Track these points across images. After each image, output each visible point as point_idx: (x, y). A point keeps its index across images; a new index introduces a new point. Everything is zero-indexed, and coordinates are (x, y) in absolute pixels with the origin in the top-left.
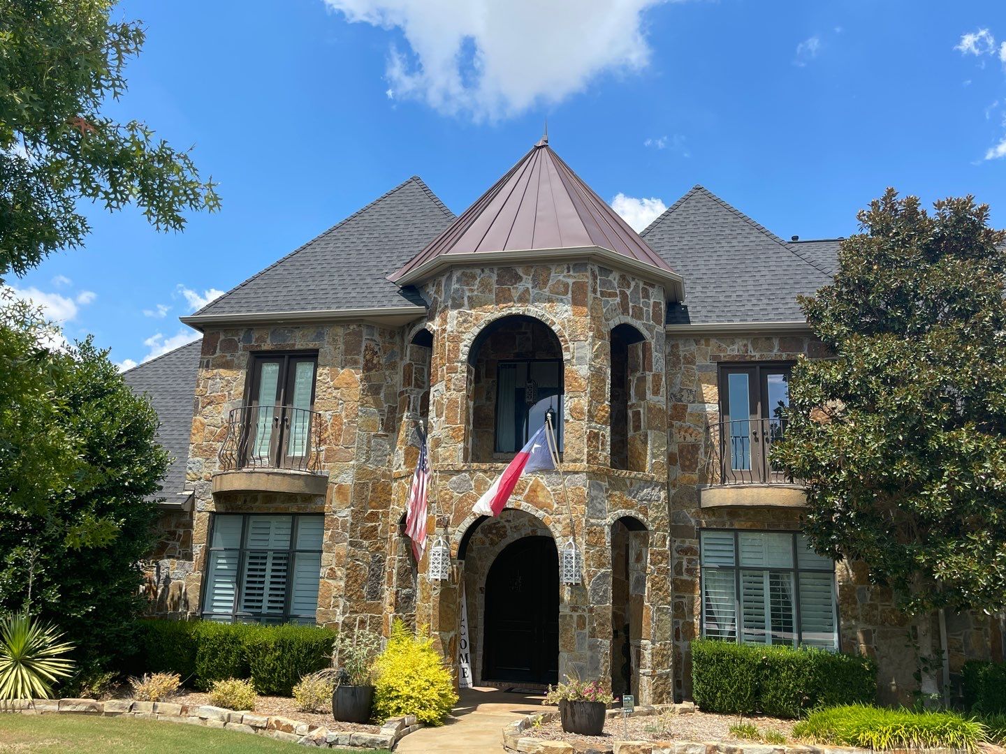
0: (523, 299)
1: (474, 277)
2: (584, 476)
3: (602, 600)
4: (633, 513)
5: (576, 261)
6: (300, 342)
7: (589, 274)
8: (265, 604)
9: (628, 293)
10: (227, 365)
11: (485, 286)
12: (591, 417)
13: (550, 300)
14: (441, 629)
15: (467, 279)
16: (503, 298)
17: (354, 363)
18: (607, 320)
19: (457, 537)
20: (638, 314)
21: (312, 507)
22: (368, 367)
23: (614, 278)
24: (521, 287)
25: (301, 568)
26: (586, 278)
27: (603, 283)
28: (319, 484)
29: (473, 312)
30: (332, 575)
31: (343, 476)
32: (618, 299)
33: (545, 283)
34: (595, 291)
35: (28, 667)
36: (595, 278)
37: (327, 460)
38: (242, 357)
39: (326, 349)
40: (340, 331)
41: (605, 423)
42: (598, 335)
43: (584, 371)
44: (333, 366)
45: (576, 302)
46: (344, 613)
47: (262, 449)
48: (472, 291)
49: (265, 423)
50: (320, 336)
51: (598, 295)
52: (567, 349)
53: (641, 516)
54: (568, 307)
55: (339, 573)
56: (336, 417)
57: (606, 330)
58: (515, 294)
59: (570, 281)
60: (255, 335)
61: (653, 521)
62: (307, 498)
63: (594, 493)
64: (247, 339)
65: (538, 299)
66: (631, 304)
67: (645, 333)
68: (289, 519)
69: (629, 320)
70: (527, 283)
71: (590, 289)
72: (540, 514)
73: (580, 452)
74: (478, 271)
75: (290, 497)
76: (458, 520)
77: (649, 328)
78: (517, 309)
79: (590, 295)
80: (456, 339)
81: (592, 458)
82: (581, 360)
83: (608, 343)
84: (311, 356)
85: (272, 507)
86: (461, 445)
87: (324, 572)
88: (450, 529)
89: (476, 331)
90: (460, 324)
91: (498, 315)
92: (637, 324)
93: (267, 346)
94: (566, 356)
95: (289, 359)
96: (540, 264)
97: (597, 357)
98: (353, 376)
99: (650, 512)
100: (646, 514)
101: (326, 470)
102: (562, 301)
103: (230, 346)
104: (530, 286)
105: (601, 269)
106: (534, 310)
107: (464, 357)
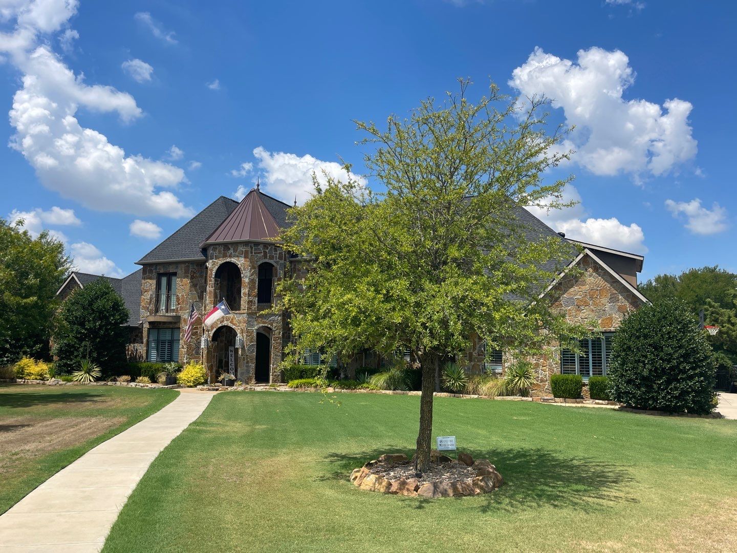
0: (230, 257)
1: (216, 249)
2: (246, 314)
3: (253, 352)
4: (266, 325)
5: (246, 243)
6: (171, 270)
7: (249, 247)
8: (166, 357)
9: (267, 251)
10: (150, 278)
11: (220, 252)
12: (249, 295)
13: (238, 257)
14: (207, 363)
15: (214, 249)
16: (225, 256)
17: (187, 277)
18: (257, 262)
19: (211, 335)
20: (272, 258)
21: (177, 326)
22: (192, 278)
23: (261, 247)
24: (230, 252)
25: (175, 345)
26: (249, 249)
27: (255, 250)
28: (178, 318)
29: (216, 261)
30: (183, 348)
31: (185, 315)
32: (262, 254)
33: (237, 250)
34: (252, 253)
35: (89, 374)
36: (252, 248)
37: (180, 310)
38: (155, 275)
39: (179, 272)
40: (183, 265)
41: (255, 297)
42: (253, 267)
43: (247, 280)
44: (181, 278)
45: (245, 257)
46: (187, 359)
47: (163, 307)
48: (216, 253)
49: (163, 298)
50: (177, 267)
51: (253, 254)
52: (242, 273)
53: (269, 326)
54: (243, 259)
55: (185, 347)
56: (183, 296)
57: (256, 266)
58: (228, 254)
59: (244, 250)
60: (158, 267)
61: (275, 327)
62: (175, 323)
63: (250, 320)
64: (156, 269)
65: (234, 256)
66: (268, 255)
67: (275, 264)
68: (171, 330)
69: (267, 261)
70: (231, 251)
71: (250, 252)
72: (234, 327)
73: (245, 307)
74: (218, 246)
75: (170, 323)
76: (212, 330)
77: (277, 262)
78: (228, 260)
79: (250, 255)
80: (211, 270)
81: (249, 308)
82: (246, 277)
83: (257, 270)
84: (175, 274)
85: (165, 326)
86: (213, 306)
87: (180, 346)
88: (210, 332)
89: (217, 267)
90: (212, 265)
91: (223, 262)
92: (271, 262)
93: (162, 271)
94: (242, 276)
95: (170, 276)
96: (236, 244)
97: (252, 275)
98: (187, 281)
99: (274, 324)
100: (272, 325)
101: (180, 313)
102: (241, 257)
103: (151, 271)
104: (232, 252)
105: (254, 245)
106: (233, 260)
107: (213, 276)
